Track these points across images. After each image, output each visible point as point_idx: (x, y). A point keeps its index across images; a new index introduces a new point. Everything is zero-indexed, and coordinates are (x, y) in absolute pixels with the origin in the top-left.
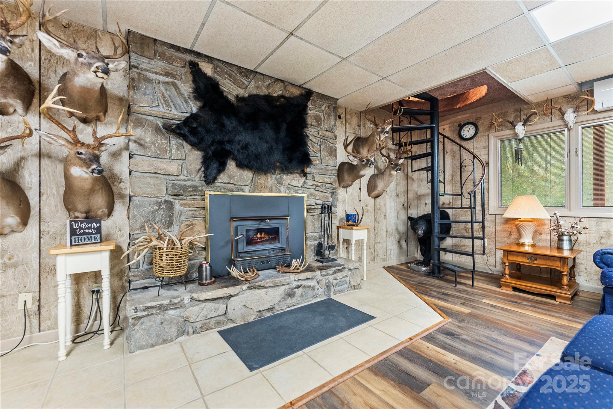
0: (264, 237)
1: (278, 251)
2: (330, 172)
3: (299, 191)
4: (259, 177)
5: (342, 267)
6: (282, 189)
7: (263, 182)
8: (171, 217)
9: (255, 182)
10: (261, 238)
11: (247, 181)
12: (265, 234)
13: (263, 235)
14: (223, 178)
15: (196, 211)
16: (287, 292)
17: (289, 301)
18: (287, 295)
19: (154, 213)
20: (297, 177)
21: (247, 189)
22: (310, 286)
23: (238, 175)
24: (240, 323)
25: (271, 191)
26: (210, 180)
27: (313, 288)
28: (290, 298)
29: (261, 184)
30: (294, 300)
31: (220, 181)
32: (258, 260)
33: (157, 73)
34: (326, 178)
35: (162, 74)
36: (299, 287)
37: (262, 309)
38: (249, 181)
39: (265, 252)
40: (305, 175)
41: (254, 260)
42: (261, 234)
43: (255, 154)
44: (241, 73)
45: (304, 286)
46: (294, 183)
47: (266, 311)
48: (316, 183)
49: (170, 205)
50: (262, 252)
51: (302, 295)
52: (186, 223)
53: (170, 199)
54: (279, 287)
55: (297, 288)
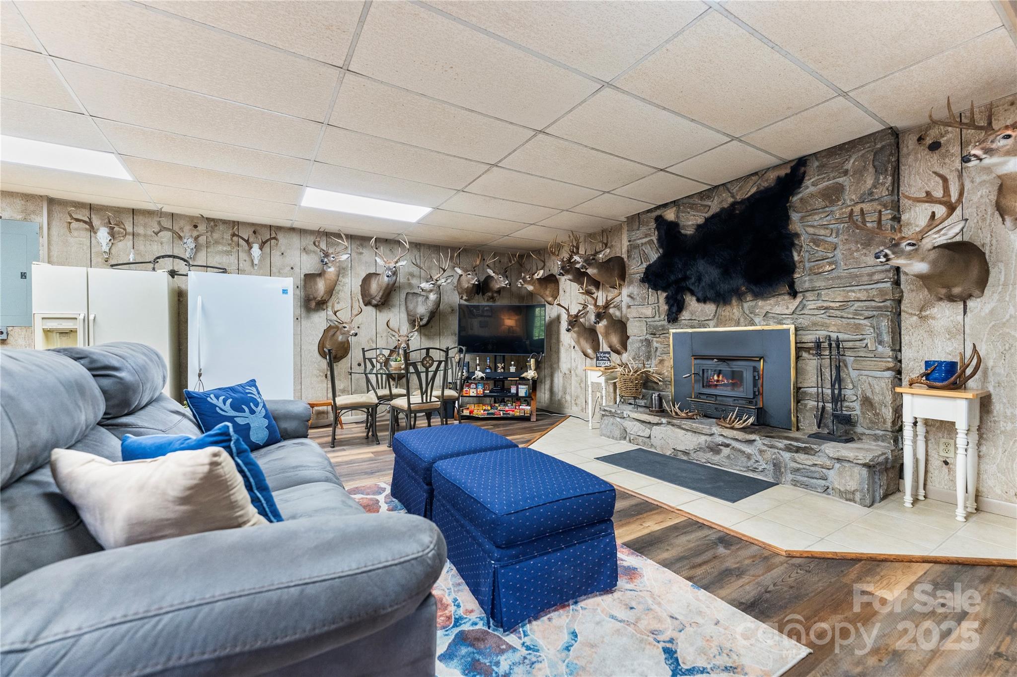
0: (722, 381)
1: (744, 402)
2: (865, 278)
3: (784, 322)
4: (723, 309)
5: (804, 445)
6: (757, 320)
7: (728, 314)
8: (649, 352)
9: (719, 315)
10: (718, 381)
11: (710, 315)
12: (723, 377)
13: (721, 378)
14: (685, 315)
15: (665, 348)
16: (709, 445)
17: (709, 455)
18: (707, 447)
19: (639, 348)
20: (784, 300)
21: (711, 323)
22: (744, 452)
23: (699, 310)
24: (659, 451)
25: (738, 324)
26: (673, 317)
27: (749, 457)
28: (712, 453)
29: (725, 316)
30: (716, 458)
31: (683, 318)
32: (711, 405)
33: (641, 239)
34: (853, 291)
35: (644, 238)
36: (727, 446)
37: (678, 449)
38: (712, 315)
39: (728, 399)
40: (794, 294)
41: (708, 404)
42: (718, 376)
43: (709, 285)
44: (702, 199)
45: (734, 447)
46: (778, 310)
47: (681, 453)
48: (825, 304)
49: (648, 343)
50: (724, 399)
51: (728, 457)
52: (660, 358)
53: (649, 337)
54: (700, 435)
55: (725, 447)
